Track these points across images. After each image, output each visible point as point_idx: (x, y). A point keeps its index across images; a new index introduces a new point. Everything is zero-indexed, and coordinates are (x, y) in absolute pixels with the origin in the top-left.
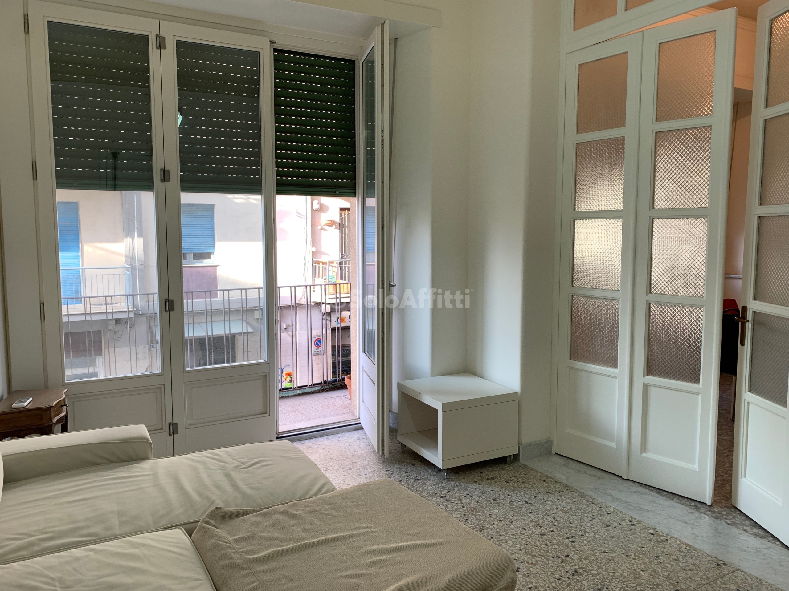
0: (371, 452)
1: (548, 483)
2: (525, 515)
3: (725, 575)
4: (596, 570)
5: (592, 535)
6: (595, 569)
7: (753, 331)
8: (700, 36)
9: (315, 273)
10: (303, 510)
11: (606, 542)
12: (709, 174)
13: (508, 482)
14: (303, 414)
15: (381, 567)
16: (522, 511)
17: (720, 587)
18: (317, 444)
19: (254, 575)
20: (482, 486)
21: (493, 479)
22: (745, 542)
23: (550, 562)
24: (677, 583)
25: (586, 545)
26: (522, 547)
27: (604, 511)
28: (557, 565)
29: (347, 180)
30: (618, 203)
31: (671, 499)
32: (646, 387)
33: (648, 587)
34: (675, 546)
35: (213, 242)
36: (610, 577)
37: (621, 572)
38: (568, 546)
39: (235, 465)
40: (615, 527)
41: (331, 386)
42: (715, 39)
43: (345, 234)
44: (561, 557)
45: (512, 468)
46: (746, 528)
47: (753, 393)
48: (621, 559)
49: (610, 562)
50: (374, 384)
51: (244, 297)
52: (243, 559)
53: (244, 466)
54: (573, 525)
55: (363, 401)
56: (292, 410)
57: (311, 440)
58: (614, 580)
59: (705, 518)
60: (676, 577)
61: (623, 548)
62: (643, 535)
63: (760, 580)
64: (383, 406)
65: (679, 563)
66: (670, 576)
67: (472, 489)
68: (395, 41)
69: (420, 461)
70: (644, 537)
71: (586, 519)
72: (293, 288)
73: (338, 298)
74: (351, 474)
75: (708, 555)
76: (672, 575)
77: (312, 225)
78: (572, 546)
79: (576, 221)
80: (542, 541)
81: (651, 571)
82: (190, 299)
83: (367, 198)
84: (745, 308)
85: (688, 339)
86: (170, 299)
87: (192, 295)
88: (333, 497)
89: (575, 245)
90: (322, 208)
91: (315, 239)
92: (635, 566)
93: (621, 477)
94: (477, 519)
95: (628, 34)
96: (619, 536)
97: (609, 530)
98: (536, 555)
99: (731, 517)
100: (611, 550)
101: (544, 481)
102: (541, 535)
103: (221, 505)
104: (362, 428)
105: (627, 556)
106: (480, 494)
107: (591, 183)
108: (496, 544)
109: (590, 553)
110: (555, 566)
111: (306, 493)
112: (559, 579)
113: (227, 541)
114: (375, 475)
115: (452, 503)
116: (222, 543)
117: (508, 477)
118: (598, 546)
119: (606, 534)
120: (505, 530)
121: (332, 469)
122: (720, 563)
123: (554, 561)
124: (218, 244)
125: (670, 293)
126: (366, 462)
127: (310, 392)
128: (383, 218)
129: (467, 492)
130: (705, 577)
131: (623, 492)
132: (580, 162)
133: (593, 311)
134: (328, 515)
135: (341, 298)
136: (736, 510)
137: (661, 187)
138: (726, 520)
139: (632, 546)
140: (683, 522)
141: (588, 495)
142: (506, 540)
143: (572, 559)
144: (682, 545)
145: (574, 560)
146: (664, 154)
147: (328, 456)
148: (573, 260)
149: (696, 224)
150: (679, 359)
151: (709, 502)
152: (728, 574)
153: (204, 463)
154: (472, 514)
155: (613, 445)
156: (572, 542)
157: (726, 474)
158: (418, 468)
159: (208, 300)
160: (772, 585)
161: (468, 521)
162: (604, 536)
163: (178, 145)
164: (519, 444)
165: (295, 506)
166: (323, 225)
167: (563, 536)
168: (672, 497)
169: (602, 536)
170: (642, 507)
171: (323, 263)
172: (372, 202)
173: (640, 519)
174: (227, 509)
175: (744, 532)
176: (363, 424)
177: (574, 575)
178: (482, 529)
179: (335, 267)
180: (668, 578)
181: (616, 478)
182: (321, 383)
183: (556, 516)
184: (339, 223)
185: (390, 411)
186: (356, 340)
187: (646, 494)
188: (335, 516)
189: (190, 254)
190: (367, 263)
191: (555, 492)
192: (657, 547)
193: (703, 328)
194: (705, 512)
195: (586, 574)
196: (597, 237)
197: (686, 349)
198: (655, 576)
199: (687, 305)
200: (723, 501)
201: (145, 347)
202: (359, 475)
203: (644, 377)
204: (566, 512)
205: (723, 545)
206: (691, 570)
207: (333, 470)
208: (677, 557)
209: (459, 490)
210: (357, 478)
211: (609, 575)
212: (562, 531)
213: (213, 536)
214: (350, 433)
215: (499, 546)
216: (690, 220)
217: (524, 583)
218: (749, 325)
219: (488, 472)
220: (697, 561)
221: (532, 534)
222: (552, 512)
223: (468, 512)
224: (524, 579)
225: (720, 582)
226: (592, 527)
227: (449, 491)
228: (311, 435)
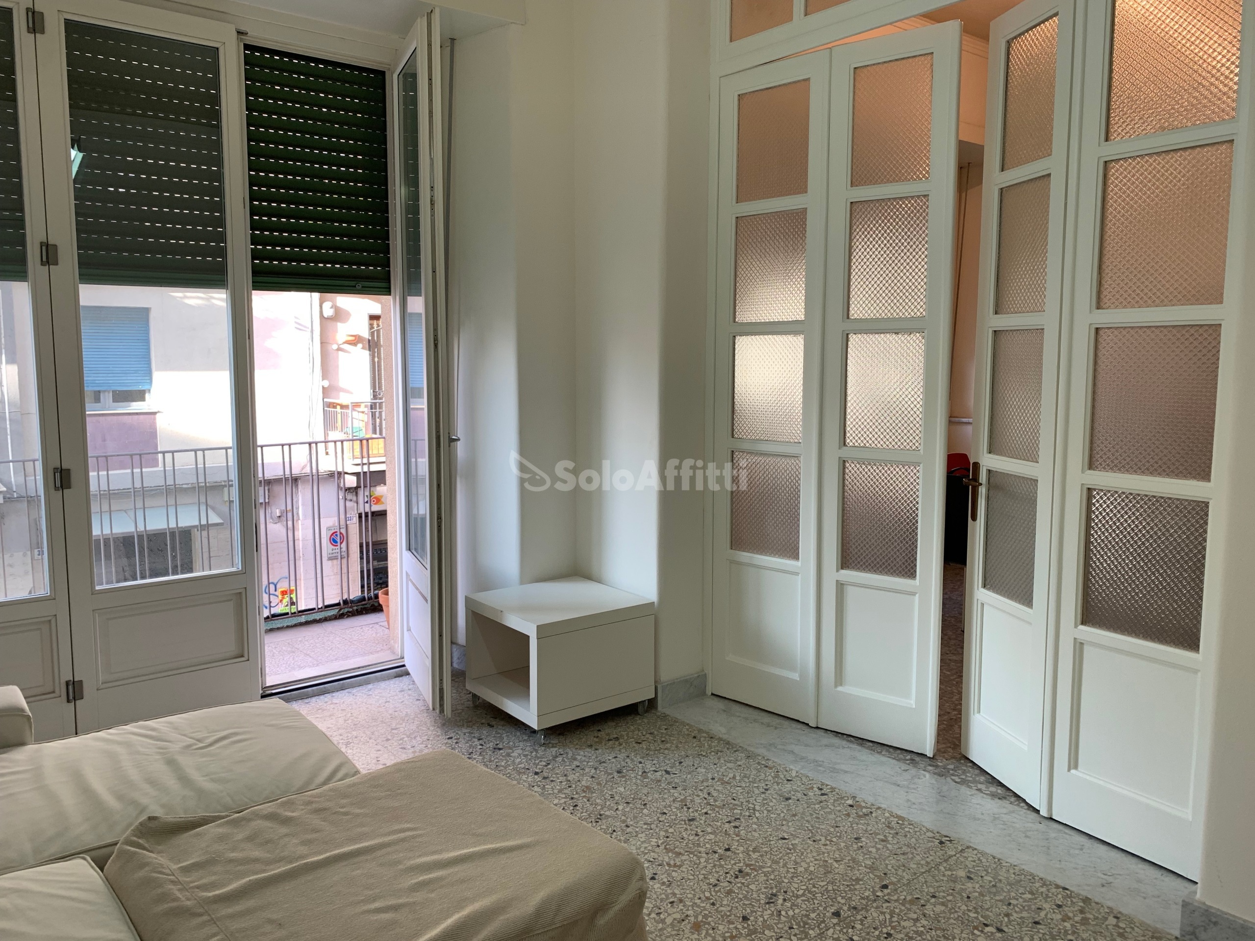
0: (422, 710)
1: (700, 741)
2: (666, 791)
3: (951, 857)
4: (770, 867)
5: (765, 815)
6: (769, 864)
7: (988, 498)
8: (910, 60)
9: (329, 422)
10: (302, 810)
11: (784, 823)
12: (926, 266)
13: (640, 743)
14: (308, 655)
15: (433, 891)
16: (660, 785)
17: (944, 875)
18: (332, 704)
19: (215, 923)
20: (600, 751)
21: (617, 739)
22: (978, 806)
23: (702, 860)
24: (885, 874)
25: (755, 831)
26: (660, 842)
27: (782, 776)
28: (712, 865)
29: (375, 266)
30: (798, 310)
31: (878, 752)
32: (841, 587)
33: (843, 884)
34: (883, 820)
35: (149, 373)
36: (790, 875)
37: (807, 866)
38: (729, 835)
39: (184, 744)
40: (798, 800)
41: (355, 608)
42: (932, 65)
43: (379, 357)
44: (719, 851)
45: (646, 721)
46: (980, 786)
47: (989, 589)
48: (806, 846)
49: (789, 853)
50: (426, 600)
51: (200, 466)
52: (196, 899)
53: (201, 745)
54: (736, 802)
55: (409, 630)
56: (289, 649)
57: (322, 697)
58: (795, 879)
59: (925, 776)
60: (883, 866)
61: (809, 830)
62: (838, 808)
63: (999, 860)
64: (441, 636)
65: (888, 845)
66: (874, 866)
67: (584, 758)
68: (451, 43)
69: (503, 719)
70: (840, 811)
71: (757, 791)
72: (286, 448)
73: (366, 464)
74: (390, 748)
75: (928, 830)
76: (878, 863)
77: (321, 343)
78: (735, 834)
79: (738, 338)
80: (691, 830)
81: (849, 860)
82: (103, 470)
83: (409, 298)
84: (976, 465)
85: (899, 514)
86: (63, 468)
87: (106, 462)
88: (354, 785)
89: (736, 374)
90: (339, 315)
91: (327, 367)
92: (826, 855)
93: (807, 725)
94: (592, 804)
95: (807, 52)
96: (803, 813)
97: (789, 805)
98: (682, 851)
99: (960, 772)
100: (792, 835)
101: (695, 737)
102: (690, 820)
103: (158, 812)
104: (408, 674)
105: (814, 841)
106: (597, 765)
107: (758, 280)
108: (620, 840)
109: (760, 841)
110: (709, 866)
111: (308, 782)
112: (715, 885)
113: (167, 871)
114: (429, 746)
115: (552, 781)
116: (159, 875)
117: (640, 734)
118: (773, 830)
119: (785, 812)
120: (635, 817)
121: (357, 742)
122: (944, 839)
123: (709, 859)
124: (158, 376)
125: (873, 445)
126: (414, 727)
127: (320, 619)
128: (435, 330)
129: (576, 763)
130: (923, 862)
131: (810, 746)
132: (741, 247)
133: (763, 475)
134: (346, 814)
135: (370, 464)
136: (968, 761)
137: (859, 286)
138: (953, 777)
139: (821, 827)
140: (895, 784)
141: (759, 755)
142: (636, 832)
143: (735, 853)
144: (892, 819)
145: (738, 854)
146: (863, 236)
147: (350, 721)
148: (733, 397)
149: (908, 342)
150: (887, 543)
151: (930, 754)
152: (955, 855)
153: (127, 744)
154: (584, 797)
155: (795, 676)
156: (736, 827)
157: (954, 710)
158: (500, 731)
159: (137, 470)
160: (1015, 866)
161: (578, 808)
162: (782, 815)
163: (73, 202)
164: (656, 682)
165: (289, 804)
166: (340, 342)
167: (722, 819)
168: (879, 749)
169: (779, 815)
170: (837, 767)
171: (342, 407)
172: (417, 304)
173: (834, 786)
174: (170, 818)
175: (977, 792)
176: (409, 667)
177: (737, 877)
178: (600, 818)
179: (363, 412)
180: (872, 868)
181: (800, 726)
182: (338, 604)
183: (712, 790)
184: (369, 340)
185: (452, 643)
186: (396, 531)
187: (844, 748)
188: (358, 815)
189: (107, 394)
190: (412, 407)
191: (710, 753)
192: (857, 824)
193: (920, 496)
194: (925, 767)
195: (756, 873)
196: (767, 363)
197: (896, 529)
198: (854, 868)
199: (898, 463)
200: (949, 750)
201: (25, 555)
202: (401, 748)
203: (837, 571)
204: (727, 783)
205: (948, 814)
206: (903, 854)
207: (358, 744)
208: (885, 836)
209: (563, 760)
210: (400, 753)
211: (788, 872)
212: (721, 813)
213: (143, 865)
214: (387, 682)
215: (625, 842)
216: (900, 336)
217: (663, 896)
218: (982, 491)
219: (609, 729)
220: (913, 840)
221: (675, 820)
222: (705, 784)
223: (577, 793)
224: (663, 890)
225: (945, 867)
226: (765, 802)
227: (549, 764)
228: (322, 688)
